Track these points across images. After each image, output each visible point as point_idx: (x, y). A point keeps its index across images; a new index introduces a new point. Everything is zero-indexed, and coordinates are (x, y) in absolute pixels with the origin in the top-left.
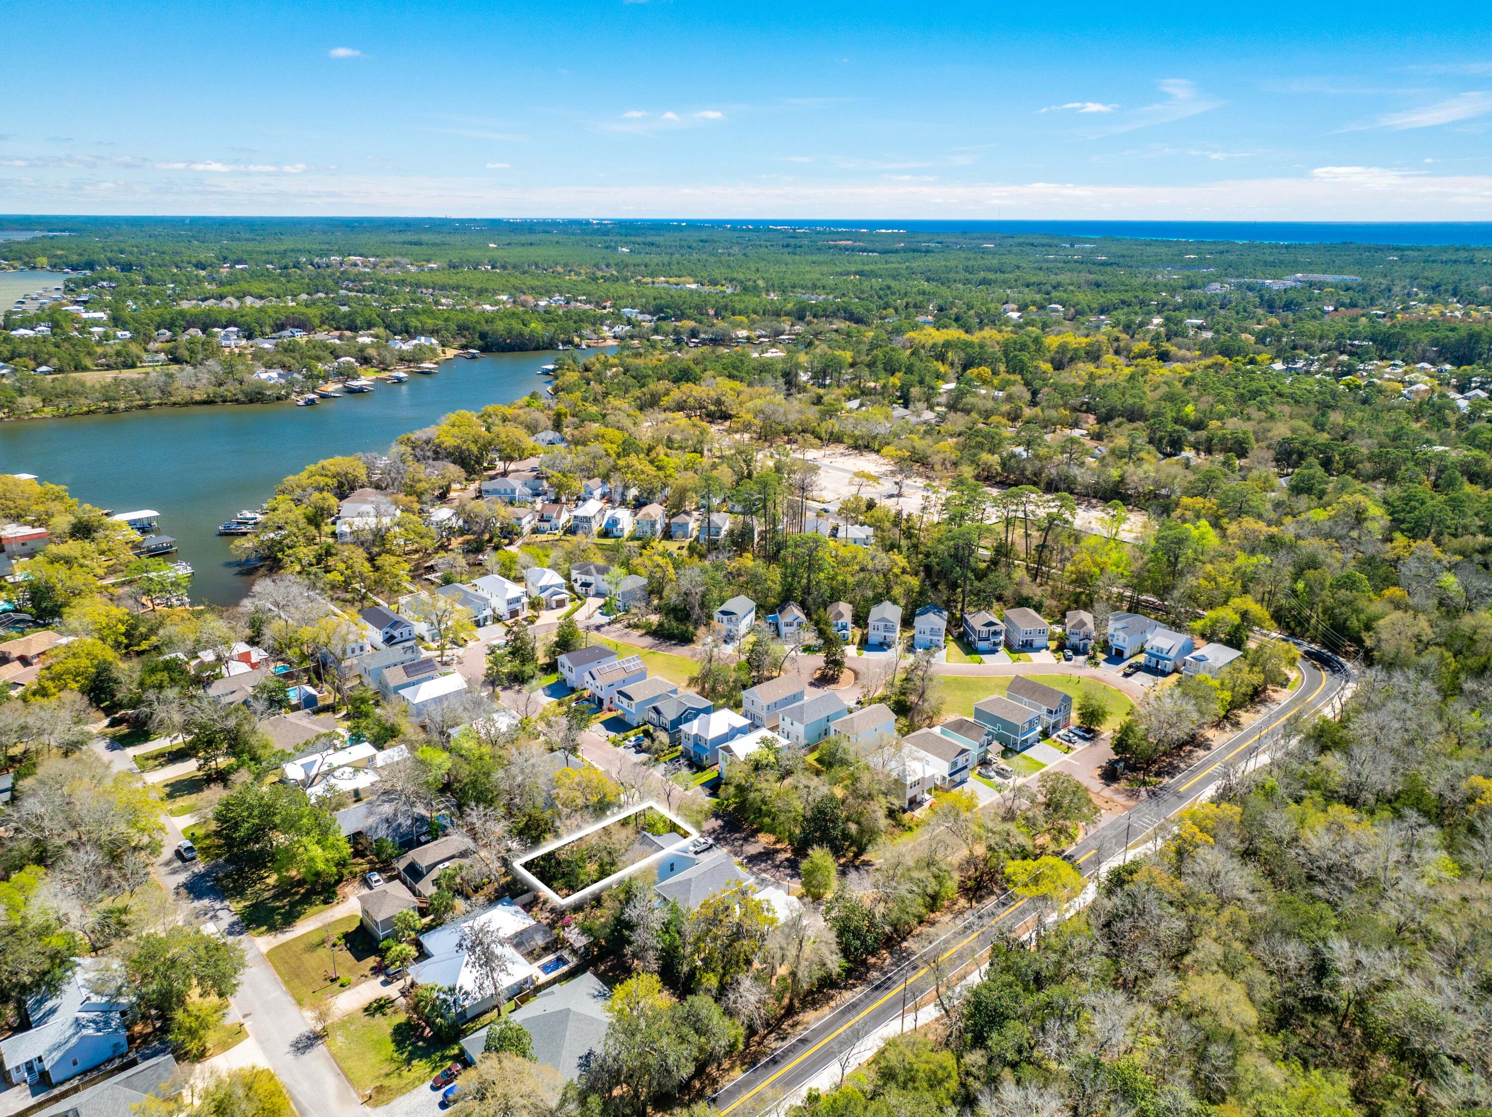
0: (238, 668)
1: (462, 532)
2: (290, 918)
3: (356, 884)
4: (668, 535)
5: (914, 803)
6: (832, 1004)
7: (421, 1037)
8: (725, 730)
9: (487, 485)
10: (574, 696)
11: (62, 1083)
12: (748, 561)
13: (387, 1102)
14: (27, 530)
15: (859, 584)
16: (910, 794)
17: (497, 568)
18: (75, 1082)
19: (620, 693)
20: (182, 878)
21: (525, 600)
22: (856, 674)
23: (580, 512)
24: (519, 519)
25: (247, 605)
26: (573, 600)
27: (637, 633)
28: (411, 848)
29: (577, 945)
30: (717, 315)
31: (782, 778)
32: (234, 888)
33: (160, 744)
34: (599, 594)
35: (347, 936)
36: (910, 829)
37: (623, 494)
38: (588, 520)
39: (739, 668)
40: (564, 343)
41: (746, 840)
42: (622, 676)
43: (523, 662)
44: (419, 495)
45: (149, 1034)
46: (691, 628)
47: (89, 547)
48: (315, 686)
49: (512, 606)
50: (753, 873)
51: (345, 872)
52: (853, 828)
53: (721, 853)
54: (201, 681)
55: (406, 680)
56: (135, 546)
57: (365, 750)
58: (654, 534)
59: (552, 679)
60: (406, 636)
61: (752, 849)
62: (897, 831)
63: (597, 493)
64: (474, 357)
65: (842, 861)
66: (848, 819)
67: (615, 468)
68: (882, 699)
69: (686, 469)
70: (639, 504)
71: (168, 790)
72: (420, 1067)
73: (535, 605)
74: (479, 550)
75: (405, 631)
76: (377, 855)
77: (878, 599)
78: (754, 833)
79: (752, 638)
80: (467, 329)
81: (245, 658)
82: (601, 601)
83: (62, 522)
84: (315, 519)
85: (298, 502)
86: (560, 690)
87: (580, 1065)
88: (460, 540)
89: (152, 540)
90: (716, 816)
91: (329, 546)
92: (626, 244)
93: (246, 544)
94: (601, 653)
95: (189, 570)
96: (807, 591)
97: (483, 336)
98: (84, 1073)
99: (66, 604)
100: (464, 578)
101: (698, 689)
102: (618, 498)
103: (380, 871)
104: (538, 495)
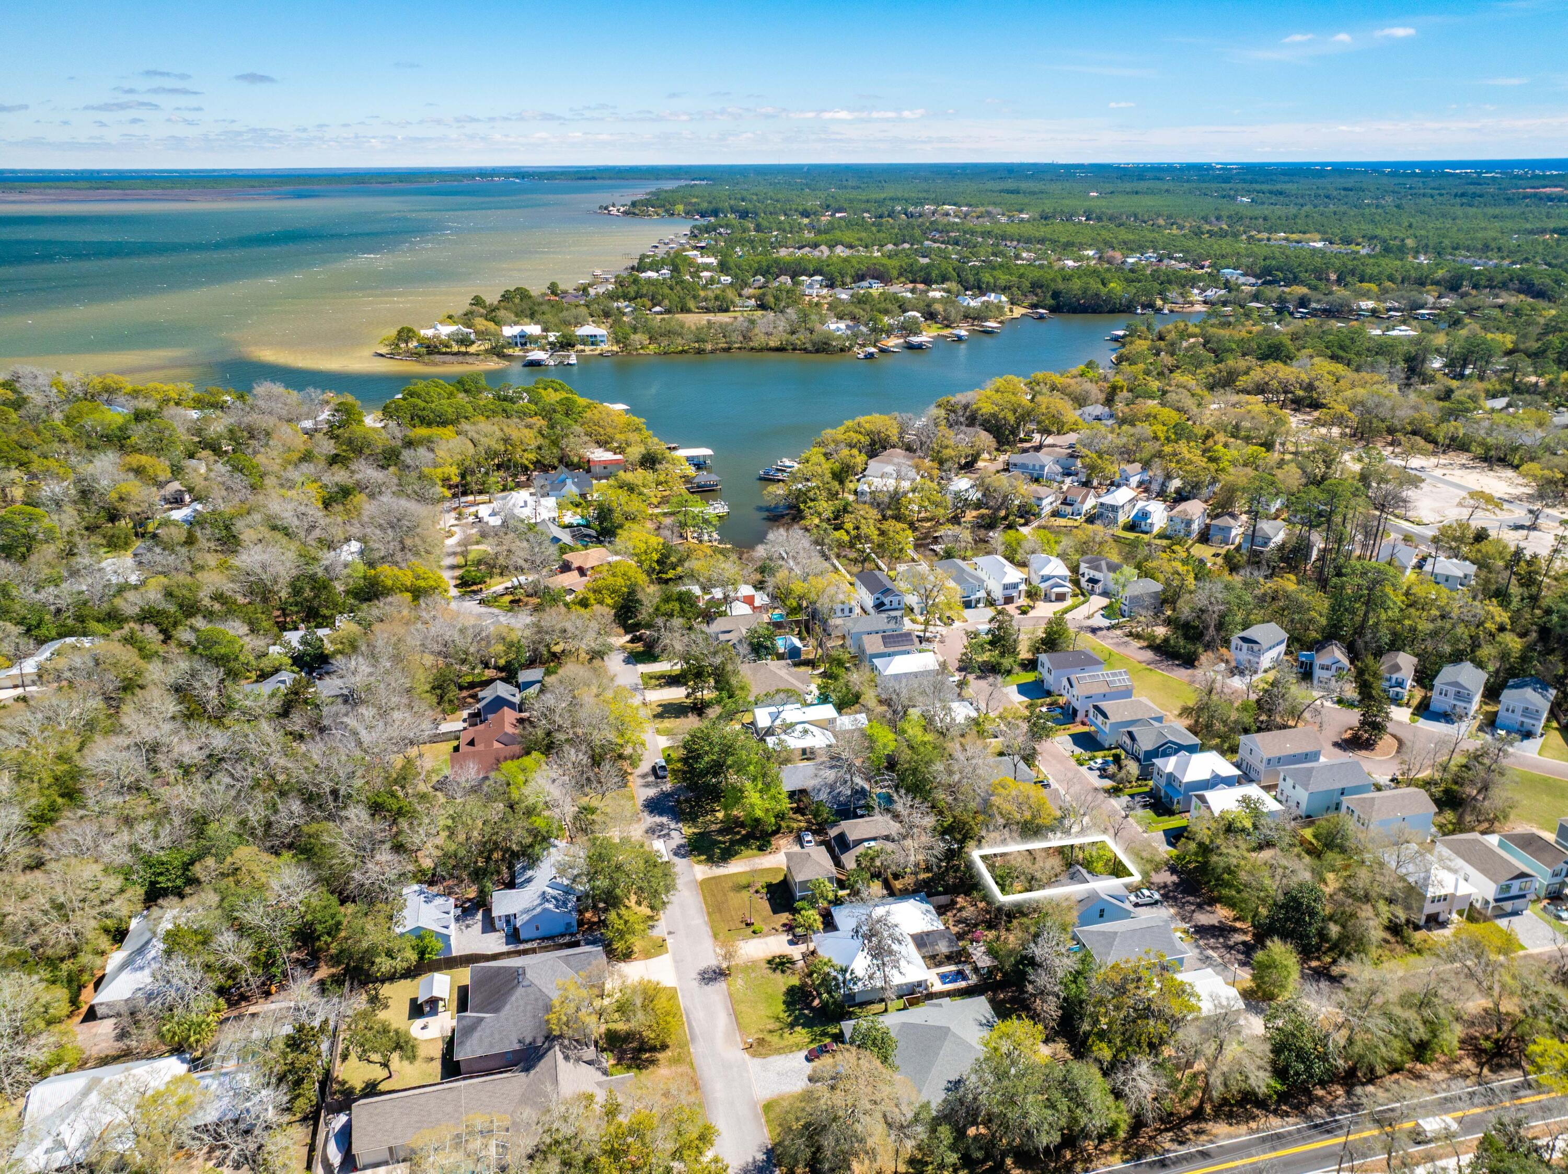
0: (741, 609)
1: (978, 505)
2: (727, 855)
3: (791, 839)
4: (1204, 537)
5: (1434, 921)
6: (1253, 1125)
7: (809, 1006)
8: (1207, 776)
9: (1017, 458)
10: (1048, 700)
11: (526, 941)
12: (1289, 583)
13: (764, 1056)
14: (609, 456)
15: (1434, 634)
16: (1429, 909)
17: (1001, 548)
18: (535, 944)
19: (1096, 707)
20: (652, 792)
21: (1023, 587)
22: (1401, 743)
23: (1107, 499)
24: (1040, 499)
25: (760, 551)
26: (1076, 595)
27: (1137, 644)
28: (847, 818)
29: (980, 964)
30: (1339, 281)
31: (1260, 848)
32: (690, 813)
33: (662, 667)
34: (1105, 594)
35: (769, 886)
36: (1419, 952)
37: (1163, 484)
38: (1114, 509)
39: (1245, 708)
40: (1144, 307)
41: (1200, 906)
42: (1104, 689)
43: (1002, 654)
44: (941, 463)
45: (594, 923)
46: (1200, 650)
47: (650, 476)
48: (802, 639)
49: (1008, 592)
50: (1198, 946)
51: (783, 824)
52: (1334, 930)
53: (1166, 912)
54: (708, 617)
55: (882, 649)
56: (687, 479)
57: (828, 711)
58: (1188, 534)
59: (1029, 677)
60: (895, 605)
61: (1204, 919)
62: (1399, 948)
63: (1134, 481)
64: (1041, 317)
65: (1314, 964)
66: (1331, 918)
67: (1160, 455)
68: (1426, 784)
69: (1245, 465)
70: (1181, 497)
71: (660, 709)
72: (801, 1035)
73: (1032, 595)
74: (991, 526)
75: (895, 600)
76: (815, 817)
77: (1457, 658)
78: (1212, 902)
79: (1270, 676)
80: (1041, 287)
81: (749, 600)
82: (1105, 601)
83: (635, 452)
84: (841, 475)
85: (827, 456)
86: (1035, 690)
87: (948, 1090)
88: (975, 513)
89: (703, 477)
90: (1173, 870)
91: (847, 504)
92: (1248, 192)
93: (779, 490)
94: (1088, 661)
95: (726, 509)
96: (1360, 630)
97: (1056, 295)
98: (543, 939)
99: (621, 526)
100: (969, 553)
101: (1189, 722)
102: (1155, 487)
103: (814, 833)
104: (1069, 475)
